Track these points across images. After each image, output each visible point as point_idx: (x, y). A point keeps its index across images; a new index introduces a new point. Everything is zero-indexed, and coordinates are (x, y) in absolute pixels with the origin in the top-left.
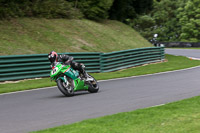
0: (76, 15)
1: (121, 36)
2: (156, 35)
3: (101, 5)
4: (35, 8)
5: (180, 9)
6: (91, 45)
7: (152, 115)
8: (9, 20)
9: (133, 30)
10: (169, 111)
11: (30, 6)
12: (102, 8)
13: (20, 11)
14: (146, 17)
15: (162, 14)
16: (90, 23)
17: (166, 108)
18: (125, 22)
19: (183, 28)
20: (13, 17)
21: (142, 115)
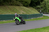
0: (21, 5)
1: (32, 11)
2: (41, 11)
3: (28, 3)
4: (11, 3)
5: (47, 5)
6: (25, 13)
7: (39, 30)
8: (5, 6)
9: (35, 9)
10: (43, 29)
11: (10, 3)
12: (28, 4)
13: (8, 4)
14: (39, 6)
15: (42, 6)
16: (25, 7)
17: (43, 28)
18: (33, 7)
19: (48, 9)
20: (6, 5)
21: (37, 30)
